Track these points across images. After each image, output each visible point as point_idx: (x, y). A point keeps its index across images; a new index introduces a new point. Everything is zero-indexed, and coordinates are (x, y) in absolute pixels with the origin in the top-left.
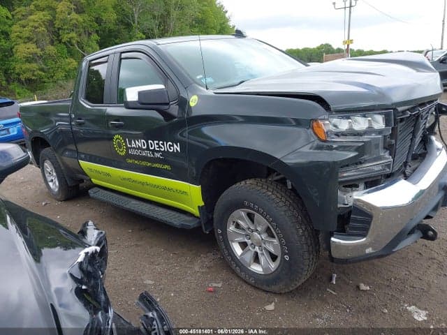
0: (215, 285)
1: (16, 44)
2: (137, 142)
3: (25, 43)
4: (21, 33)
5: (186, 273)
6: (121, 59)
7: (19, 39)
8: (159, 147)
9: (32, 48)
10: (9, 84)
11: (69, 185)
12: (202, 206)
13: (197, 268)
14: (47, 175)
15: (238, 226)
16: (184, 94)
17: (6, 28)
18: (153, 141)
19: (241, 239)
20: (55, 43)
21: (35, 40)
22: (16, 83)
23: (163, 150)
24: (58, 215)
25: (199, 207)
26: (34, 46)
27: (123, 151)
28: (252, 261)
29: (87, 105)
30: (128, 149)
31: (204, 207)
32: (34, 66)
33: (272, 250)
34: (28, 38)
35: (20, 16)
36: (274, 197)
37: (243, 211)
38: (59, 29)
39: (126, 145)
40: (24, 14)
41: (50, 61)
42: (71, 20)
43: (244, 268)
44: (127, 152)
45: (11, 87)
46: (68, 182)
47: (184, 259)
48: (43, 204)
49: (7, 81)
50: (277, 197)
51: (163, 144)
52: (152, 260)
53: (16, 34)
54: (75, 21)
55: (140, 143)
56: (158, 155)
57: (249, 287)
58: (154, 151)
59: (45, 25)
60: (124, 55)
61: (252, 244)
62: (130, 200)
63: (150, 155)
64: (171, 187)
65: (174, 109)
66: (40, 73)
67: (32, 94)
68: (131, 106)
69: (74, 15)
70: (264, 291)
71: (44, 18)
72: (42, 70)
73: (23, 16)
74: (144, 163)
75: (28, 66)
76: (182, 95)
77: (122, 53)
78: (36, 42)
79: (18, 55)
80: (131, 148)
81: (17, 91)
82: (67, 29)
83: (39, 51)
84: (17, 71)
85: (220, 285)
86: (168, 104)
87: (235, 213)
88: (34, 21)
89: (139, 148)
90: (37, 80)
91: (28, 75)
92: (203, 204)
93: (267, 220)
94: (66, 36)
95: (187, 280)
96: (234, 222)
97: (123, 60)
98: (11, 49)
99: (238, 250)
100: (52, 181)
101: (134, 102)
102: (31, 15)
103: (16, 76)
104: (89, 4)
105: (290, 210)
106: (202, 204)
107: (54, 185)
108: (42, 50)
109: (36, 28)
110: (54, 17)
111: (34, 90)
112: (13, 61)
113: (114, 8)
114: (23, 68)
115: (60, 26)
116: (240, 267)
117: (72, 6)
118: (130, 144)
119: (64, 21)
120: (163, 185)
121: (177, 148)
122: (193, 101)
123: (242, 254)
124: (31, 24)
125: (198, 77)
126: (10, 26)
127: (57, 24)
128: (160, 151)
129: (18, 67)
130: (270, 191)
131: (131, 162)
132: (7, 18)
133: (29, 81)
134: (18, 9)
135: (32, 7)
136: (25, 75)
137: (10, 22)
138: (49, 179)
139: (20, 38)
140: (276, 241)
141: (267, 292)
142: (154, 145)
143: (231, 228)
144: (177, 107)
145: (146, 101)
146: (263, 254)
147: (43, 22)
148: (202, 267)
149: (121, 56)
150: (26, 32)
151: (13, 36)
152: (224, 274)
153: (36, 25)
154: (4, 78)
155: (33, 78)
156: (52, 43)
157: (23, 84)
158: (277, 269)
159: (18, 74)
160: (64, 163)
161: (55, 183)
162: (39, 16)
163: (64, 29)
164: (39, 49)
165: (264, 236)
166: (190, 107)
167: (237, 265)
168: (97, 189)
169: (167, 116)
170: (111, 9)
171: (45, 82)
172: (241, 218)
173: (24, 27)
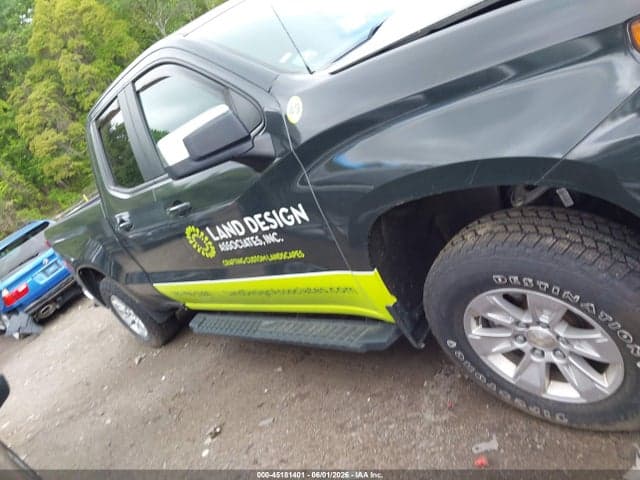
0: (483, 447)
1: (30, 140)
2: (224, 227)
3: (39, 133)
4: (29, 122)
5: (413, 432)
6: (137, 93)
7: (30, 132)
8: (268, 224)
9: (51, 135)
10: (45, 194)
11: (159, 321)
12: (395, 305)
13: (429, 416)
14: (123, 317)
15: (487, 324)
16: (269, 106)
17: (8, 124)
18: (252, 217)
19: (505, 346)
20: (77, 116)
21: (49, 124)
22: (54, 191)
23: (275, 227)
24: (162, 374)
25: (388, 308)
26: (53, 132)
27: (209, 251)
28: (547, 381)
29: (122, 194)
30: (216, 244)
31: (398, 305)
32: (65, 158)
33: (594, 355)
34: (40, 125)
35: (18, 102)
36: (563, 245)
37: (493, 294)
38: (74, 95)
39: (210, 239)
40: (21, 95)
41: (82, 143)
42: (83, 76)
43: (533, 398)
44: (218, 249)
45: (50, 197)
46: (155, 318)
47: (394, 402)
48: (137, 361)
49: (41, 191)
50: (572, 243)
51: (272, 216)
52: (339, 422)
53: (23, 127)
54: (88, 76)
55: (232, 228)
56: (271, 239)
57: (557, 430)
58: (260, 234)
59: (52, 98)
60: (139, 85)
61: (534, 349)
62: (258, 320)
63: (258, 242)
64: (319, 285)
65: (264, 144)
66: (76, 164)
67: (79, 195)
68: (182, 171)
69: (85, 68)
70: (597, 432)
71: (48, 90)
72: (77, 159)
73: (22, 98)
74: (254, 259)
75: (57, 161)
76: (266, 110)
77: (134, 82)
78: (54, 126)
79: (39, 154)
80: (220, 241)
81: (60, 199)
82: (84, 90)
83: (61, 137)
84: (47, 174)
85: (494, 445)
86: (247, 138)
87: (476, 304)
88: (37, 100)
89: (234, 238)
90: (76, 174)
91: (63, 173)
92: (395, 300)
93: (567, 301)
94: (86, 100)
95: (424, 451)
96: (477, 319)
97: (141, 94)
98: (28, 148)
99: (506, 369)
100: (133, 322)
101: (183, 162)
102: (31, 92)
103: (50, 181)
104: (96, 45)
105: (617, 261)
106: (392, 300)
107: (139, 327)
108: (66, 133)
109: (44, 107)
110: (60, 83)
111: (79, 190)
112: (36, 163)
113: (130, 34)
114: (53, 167)
115: (73, 92)
116: (522, 398)
117: (77, 57)
118: (217, 235)
119: (76, 81)
120: (301, 286)
121: (300, 214)
122: (294, 112)
123: (517, 375)
124: (36, 104)
125: (283, 60)
126: (13, 119)
127: (68, 89)
128: (271, 231)
129: (45, 167)
130: (546, 235)
131: (232, 263)
132: (5, 110)
133: (68, 181)
134: (12, 93)
135: (28, 82)
136: (59, 175)
137: (9, 114)
138: (129, 321)
139: (31, 129)
140: (598, 335)
141: (606, 434)
142: (255, 222)
143: (476, 332)
144: (268, 136)
145: (205, 152)
146: (569, 364)
147: (49, 95)
148: (437, 411)
149: (134, 88)
150: (35, 118)
151: (21, 130)
152: (489, 416)
153: (42, 103)
154: (37, 190)
155: (71, 174)
156: (74, 118)
157: (63, 188)
158: (619, 390)
159: (51, 177)
160: (136, 295)
161: (138, 325)
162: (41, 90)
163: (81, 92)
164: (62, 133)
165: (562, 331)
166: (292, 126)
167: (514, 396)
168: (202, 316)
169: (258, 162)
170: (128, 38)
171: (87, 174)
172: (494, 308)
173: (29, 113)
